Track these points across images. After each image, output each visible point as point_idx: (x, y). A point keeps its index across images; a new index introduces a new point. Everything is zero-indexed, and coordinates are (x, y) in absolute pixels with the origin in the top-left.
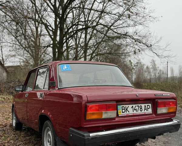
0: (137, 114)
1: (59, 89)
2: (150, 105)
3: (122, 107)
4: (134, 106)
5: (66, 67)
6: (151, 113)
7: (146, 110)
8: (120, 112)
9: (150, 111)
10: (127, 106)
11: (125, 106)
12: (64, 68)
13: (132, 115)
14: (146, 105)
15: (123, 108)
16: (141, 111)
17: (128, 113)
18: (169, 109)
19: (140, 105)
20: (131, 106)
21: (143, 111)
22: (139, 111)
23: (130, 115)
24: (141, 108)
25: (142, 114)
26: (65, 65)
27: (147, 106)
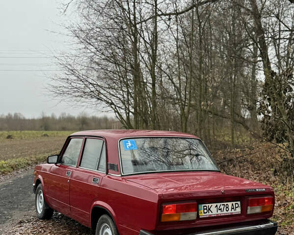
0: (222, 215)
1: (122, 176)
2: (239, 203)
3: (204, 206)
4: (219, 204)
5: (130, 145)
6: (240, 213)
7: (233, 210)
8: (202, 213)
9: (239, 210)
10: (210, 205)
11: (207, 205)
12: (128, 146)
13: (215, 215)
14: (234, 203)
15: (205, 208)
16: (227, 211)
17: (210, 213)
18: (263, 208)
19: (225, 204)
20: (215, 204)
21: (229, 211)
22: (225, 212)
23: (213, 216)
24: (227, 208)
25: (228, 214)
26: (129, 141)
27: (236, 204)
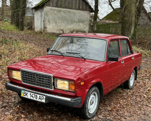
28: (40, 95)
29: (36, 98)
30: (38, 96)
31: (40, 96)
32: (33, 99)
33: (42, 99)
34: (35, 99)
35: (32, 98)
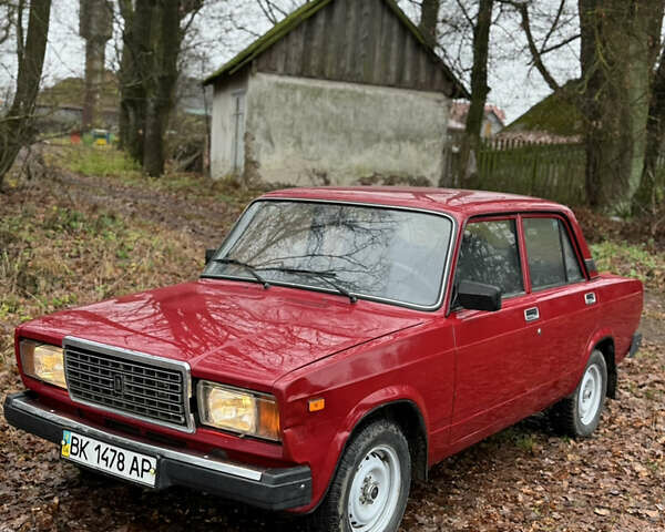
28: (136, 455)
29: (121, 465)
30: (129, 456)
31: (135, 459)
32: (108, 469)
33: (143, 470)
34: (114, 470)
35: (102, 466)
